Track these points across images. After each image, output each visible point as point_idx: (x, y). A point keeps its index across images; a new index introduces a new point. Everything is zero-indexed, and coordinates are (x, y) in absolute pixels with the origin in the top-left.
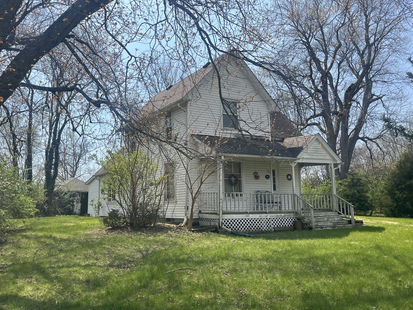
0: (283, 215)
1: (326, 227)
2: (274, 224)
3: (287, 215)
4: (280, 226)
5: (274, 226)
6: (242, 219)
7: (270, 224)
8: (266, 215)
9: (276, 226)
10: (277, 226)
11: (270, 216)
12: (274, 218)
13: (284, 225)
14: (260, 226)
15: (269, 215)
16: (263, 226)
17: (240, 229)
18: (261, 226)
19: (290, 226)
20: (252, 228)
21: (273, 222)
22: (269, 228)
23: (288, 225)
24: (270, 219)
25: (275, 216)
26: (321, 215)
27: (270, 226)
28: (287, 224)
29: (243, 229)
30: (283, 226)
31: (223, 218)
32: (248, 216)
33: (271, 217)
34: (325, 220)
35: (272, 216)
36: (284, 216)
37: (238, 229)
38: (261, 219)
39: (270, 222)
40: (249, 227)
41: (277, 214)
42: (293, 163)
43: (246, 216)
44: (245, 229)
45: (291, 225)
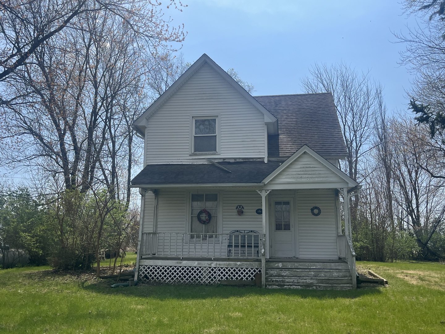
0: (239, 263)
1: (291, 285)
2: (222, 275)
3: (246, 264)
4: (232, 278)
5: (222, 278)
6: (171, 267)
7: (214, 275)
8: (209, 262)
9: (224, 278)
10: (227, 278)
11: (216, 264)
12: (222, 266)
13: (239, 278)
14: (197, 277)
15: (215, 262)
16: (202, 277)
17: (165, 278)
18: (200, 277)
19: (249, 279)
20: (185, 279)
21: (219, 272)
22: (212, 280)
23: (247, 279)
24: (215, 268)
25: (224, 264)
26: (314, 267)
27: (215, 278)
28: (245, 276)
29: (170, 279)
30: (237, 278)
31: (142, 264)
32: (180, 263)
33: (218, 266)
34: (311, 275)
35: (219, 264)
36: (239, 265)
37: (163, 278)
38: (200, 267)
39: (215, 273)
40: (180, 277)
41: (228, 263)
42: (264, 192)
43: (177, 263)
44: (172, 279)
45: (252, 279)
